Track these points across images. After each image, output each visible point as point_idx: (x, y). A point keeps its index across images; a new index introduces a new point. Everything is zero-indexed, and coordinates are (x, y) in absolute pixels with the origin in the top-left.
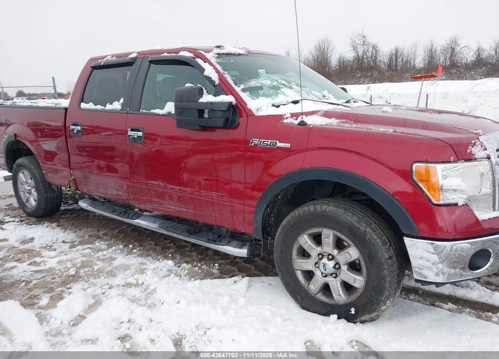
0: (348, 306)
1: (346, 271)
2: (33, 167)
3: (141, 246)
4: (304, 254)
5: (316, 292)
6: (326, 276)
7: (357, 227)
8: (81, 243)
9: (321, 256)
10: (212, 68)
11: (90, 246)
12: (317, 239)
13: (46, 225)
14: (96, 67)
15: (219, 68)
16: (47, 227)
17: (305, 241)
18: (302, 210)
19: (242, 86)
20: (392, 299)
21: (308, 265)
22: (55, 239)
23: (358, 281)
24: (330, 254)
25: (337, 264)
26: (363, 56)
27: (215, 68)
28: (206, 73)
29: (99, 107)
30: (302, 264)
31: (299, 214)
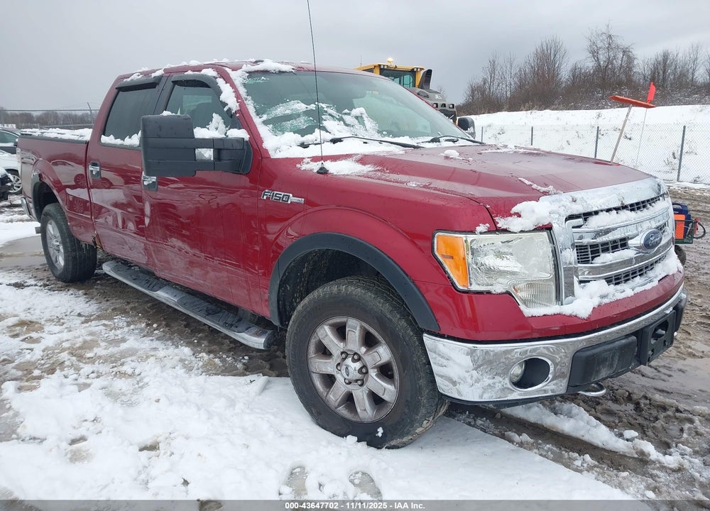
0: (375, 425)
1: (375, 377)
2: (59, 217)
3: (167, 325)
4: (324, 352)
5: (337, 404)
6: (350, 383)
7: (389, 319)
8: (99, 318)
9: (345, 354)
10: (232, 90)
11: (106, 322)
12: (341, 332)
13: (71, 292)
14: (123, 88)
15: (242, 91)
16: (72, 294)
17: (326, 333)
18: (323, 292)
19: (265, 117)
20: (432, 418)
21: (328, 366)
22: (69, 311)
23: (388, 391)
24: (355, 354)
25: (364, 366)
26: (607, 66)
27: (236, 91)
28: (223, 98)
29: (119, 142)
30: (321, 366)
31: (319, 296)
